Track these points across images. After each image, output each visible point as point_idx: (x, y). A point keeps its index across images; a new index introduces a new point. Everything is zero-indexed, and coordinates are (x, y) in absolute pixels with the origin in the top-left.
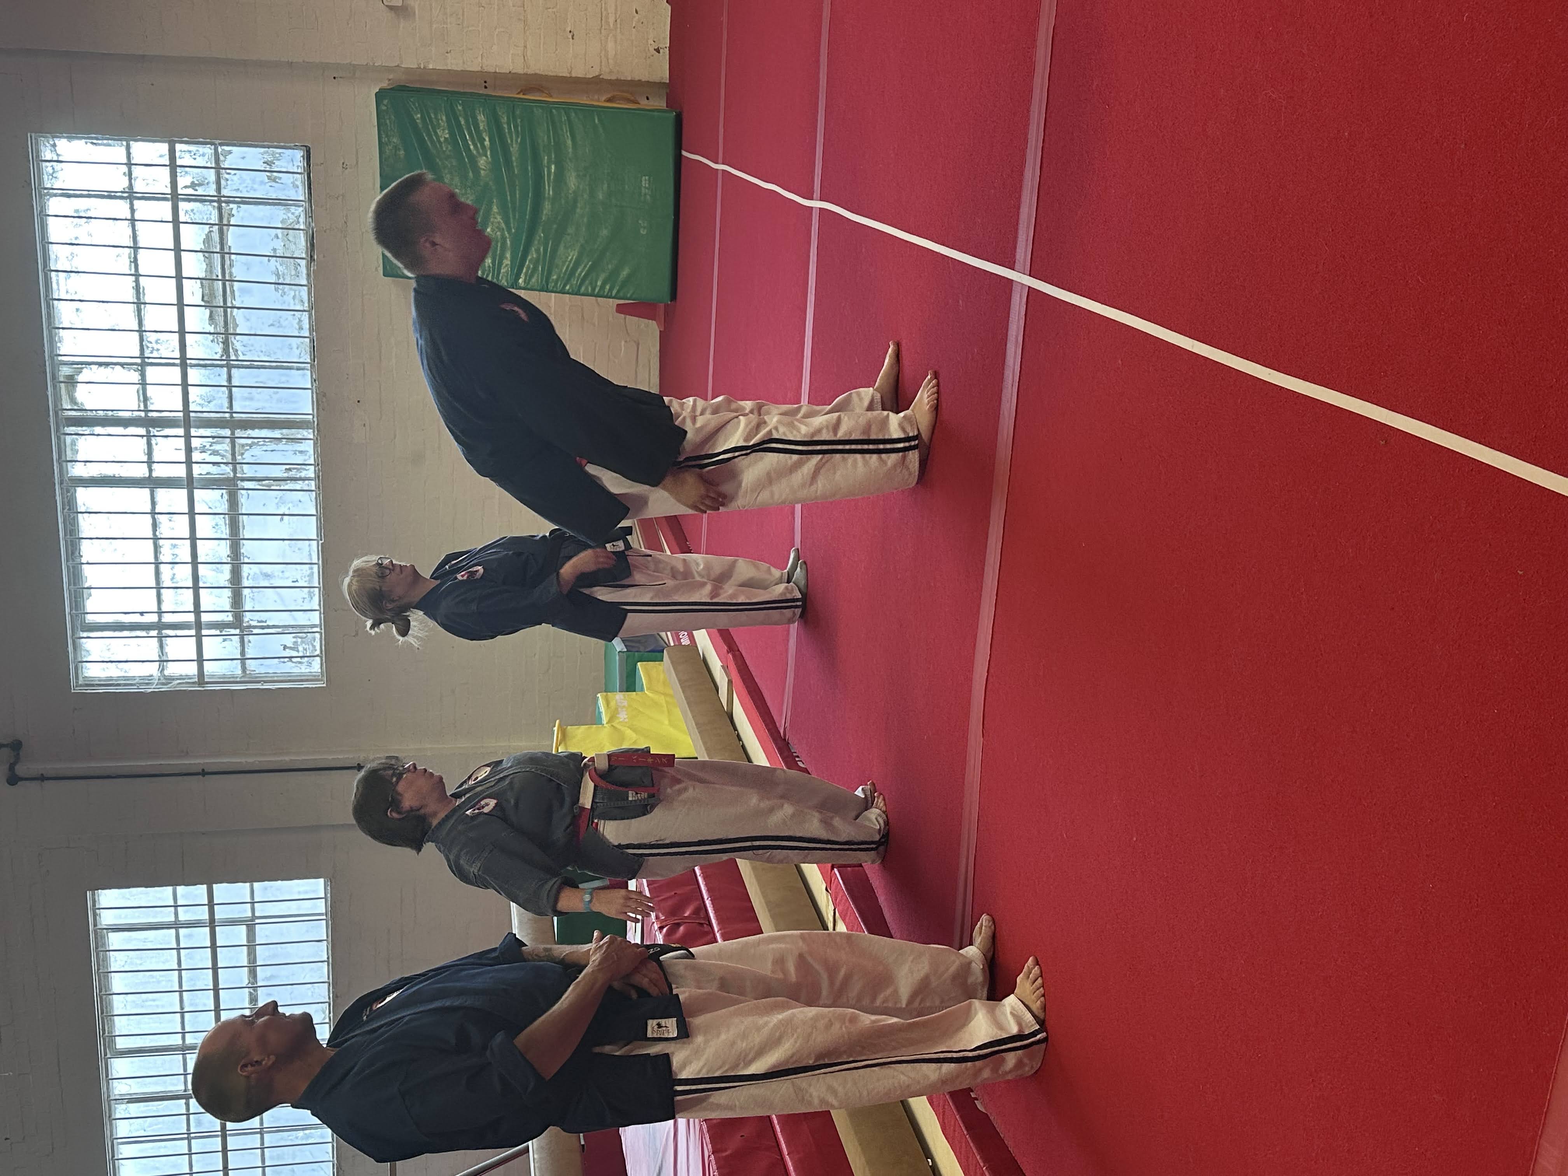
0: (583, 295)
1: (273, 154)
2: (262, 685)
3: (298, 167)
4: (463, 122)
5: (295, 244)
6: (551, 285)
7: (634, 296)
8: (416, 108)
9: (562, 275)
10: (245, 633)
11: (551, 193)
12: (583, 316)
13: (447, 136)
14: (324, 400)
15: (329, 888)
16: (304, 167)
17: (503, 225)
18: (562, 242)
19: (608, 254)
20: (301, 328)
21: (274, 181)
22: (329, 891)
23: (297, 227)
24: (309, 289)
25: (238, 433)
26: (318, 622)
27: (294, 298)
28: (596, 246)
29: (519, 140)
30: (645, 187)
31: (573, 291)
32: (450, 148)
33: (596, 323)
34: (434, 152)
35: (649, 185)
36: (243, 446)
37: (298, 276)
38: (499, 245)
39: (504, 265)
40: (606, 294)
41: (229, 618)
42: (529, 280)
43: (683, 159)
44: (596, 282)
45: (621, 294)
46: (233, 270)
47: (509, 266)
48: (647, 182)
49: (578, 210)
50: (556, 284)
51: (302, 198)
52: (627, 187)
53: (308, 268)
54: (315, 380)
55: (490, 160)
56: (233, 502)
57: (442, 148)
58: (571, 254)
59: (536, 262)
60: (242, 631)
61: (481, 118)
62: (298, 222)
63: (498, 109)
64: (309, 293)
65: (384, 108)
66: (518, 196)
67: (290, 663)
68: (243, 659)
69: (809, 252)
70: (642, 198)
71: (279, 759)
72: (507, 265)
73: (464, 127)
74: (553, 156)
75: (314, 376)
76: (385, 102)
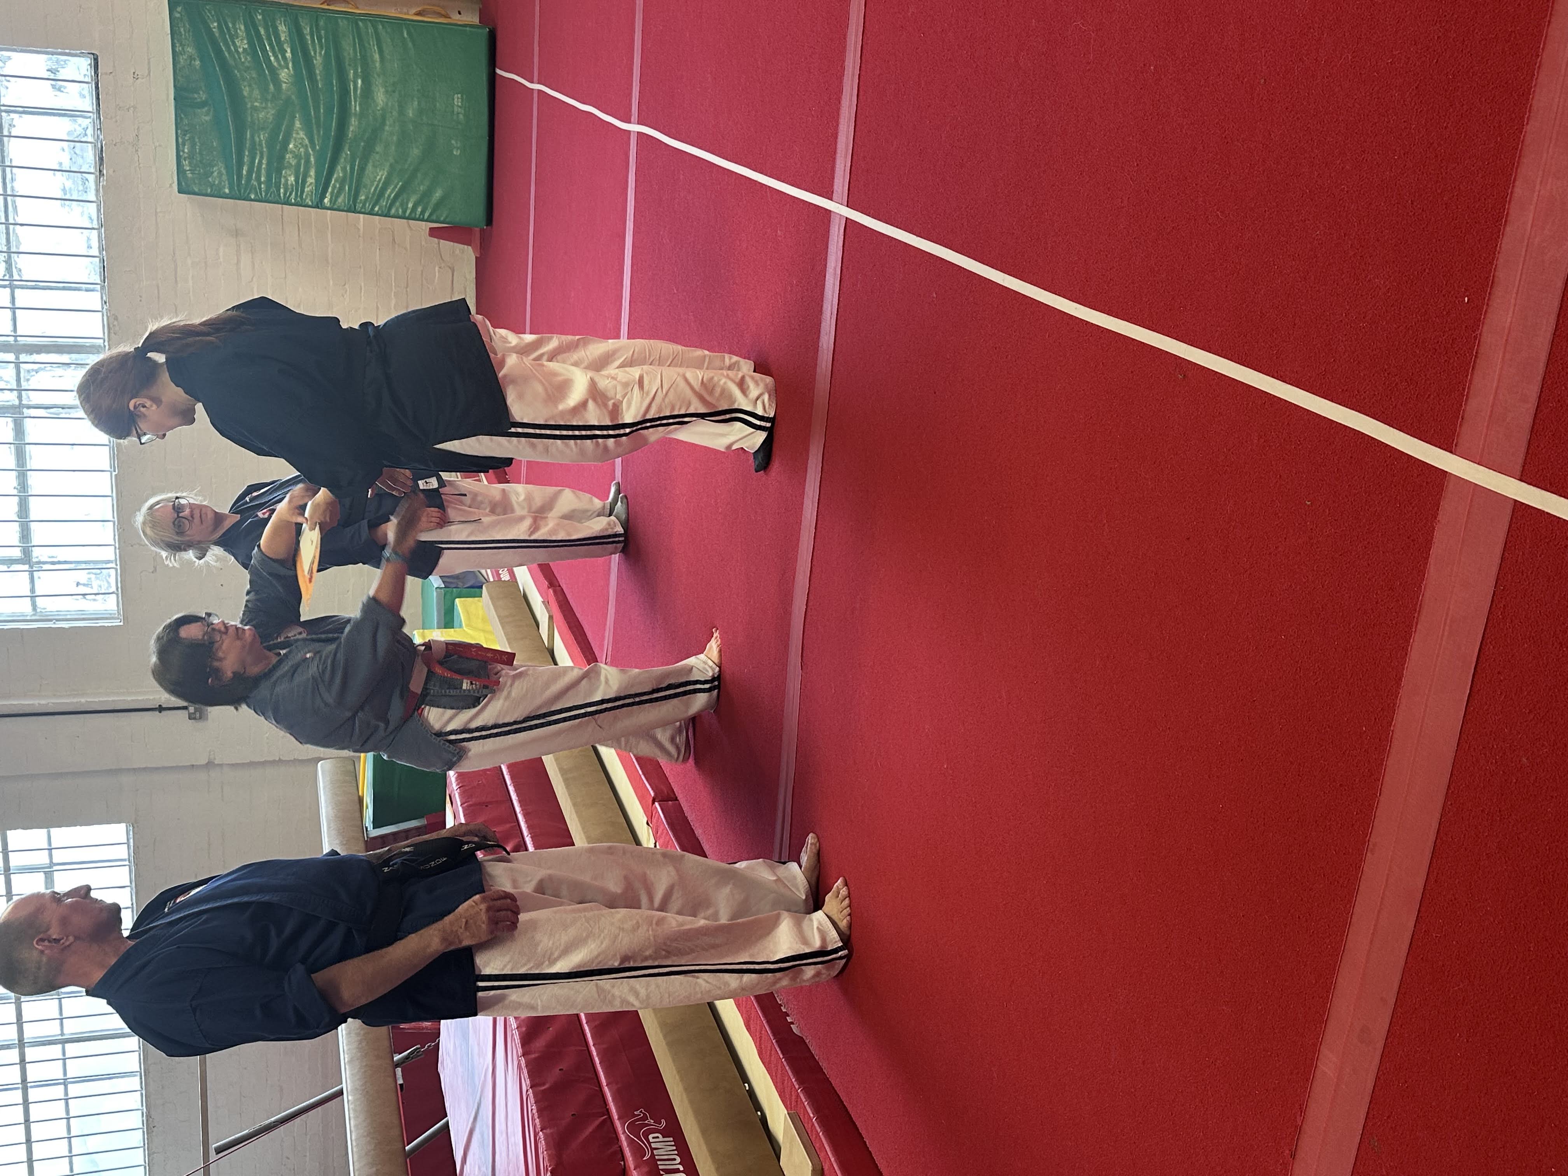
0: (392, 217)
1: (57, 62)
2: (54, 623)
3: (85, 75)
4: (262, 32)
5: (82, 157)
6: (359, 206)
7: (447, 220)
8: (213, 16)
9: (370, 196)
10: (34, 569)
11: (358, 109)
12: (394, 240)
13: (246, 46)
14: (116, 323)
15: (131, 833)
16: (92, 76)
17: (307, 141)
18: (371, 161)
19: (419, 175)
20: (90, 247)
21: (59, 90)
22: (131, 836)
23: (83, 139)
24: (98, 205)
25: (23, 357)
26: (114, 558)
27: (82, 213)
28: (406, 166)
29: (323, 52)
30: (458, 106)
31: (382, 211)
32: (249, 58)
33: (409, 248)
34: (232, 62)
35: (462, 102)
36: (28, 371)
37: (86, 192)
38: (303, 162)
39: (308, 184)
40: (417, 216)
41: (17, 553)
42: (336, 200)
43: (497, 78)
44: (407, 205)
45: (434, 217)
46: (15, 184)
47: (313, 185)
48: (460, 100)
49: (387, 128)
50: (364, 205)
51: (91, 110)
52: (438, 104)
53: (97, 183)
54: (105, 303)
55: (292, 72)
56: (19, 430)
57: (240, 59)
58: (380, 174)
59: (342, 182)
60: (31, 567)
61: (282, 28)
62: (86, 135)
63: (300, 20)
64: (99, 210)
65: (178, 15)
66: (322, 111)
67: (84, 600)
68: (33, 597)
69: (627, 177)
70: (455, 117)
71: (75, 700)
72: (311, 183)
73: (264, 37)
74: (359, 71)
75: (104, 298)
76: (179, 9)
